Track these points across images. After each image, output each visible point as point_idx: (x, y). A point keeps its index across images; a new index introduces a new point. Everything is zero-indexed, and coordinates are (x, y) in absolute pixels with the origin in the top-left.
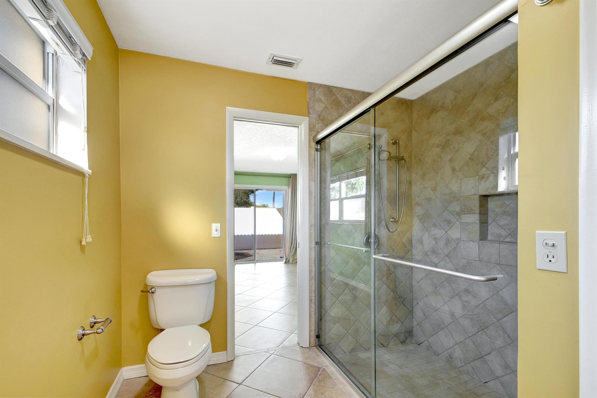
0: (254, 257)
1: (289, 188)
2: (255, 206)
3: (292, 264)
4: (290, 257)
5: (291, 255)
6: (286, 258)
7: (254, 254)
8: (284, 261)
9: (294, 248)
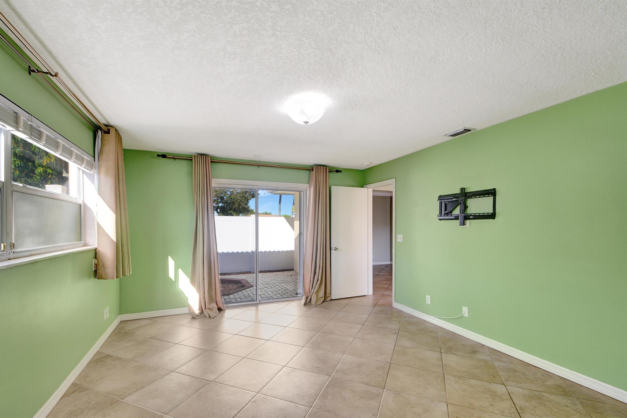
0: (255, 288)
1: (310, 187)
2: (257, 214)
3: (316, 306)
4: (312, 294)
5: (314, 292)
6: (306, 297)
7: (255, 283)
8: (303, 301)
9: (318, 280)
